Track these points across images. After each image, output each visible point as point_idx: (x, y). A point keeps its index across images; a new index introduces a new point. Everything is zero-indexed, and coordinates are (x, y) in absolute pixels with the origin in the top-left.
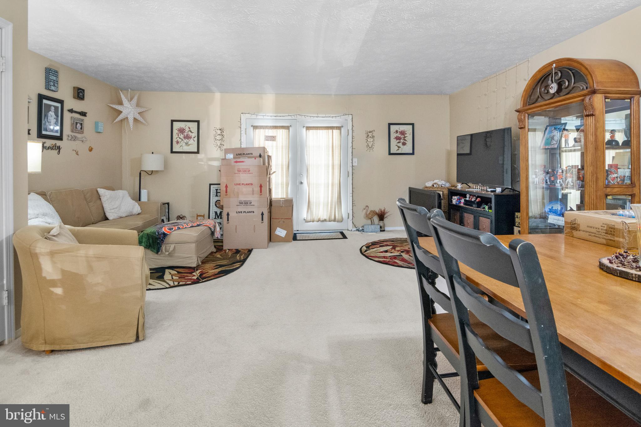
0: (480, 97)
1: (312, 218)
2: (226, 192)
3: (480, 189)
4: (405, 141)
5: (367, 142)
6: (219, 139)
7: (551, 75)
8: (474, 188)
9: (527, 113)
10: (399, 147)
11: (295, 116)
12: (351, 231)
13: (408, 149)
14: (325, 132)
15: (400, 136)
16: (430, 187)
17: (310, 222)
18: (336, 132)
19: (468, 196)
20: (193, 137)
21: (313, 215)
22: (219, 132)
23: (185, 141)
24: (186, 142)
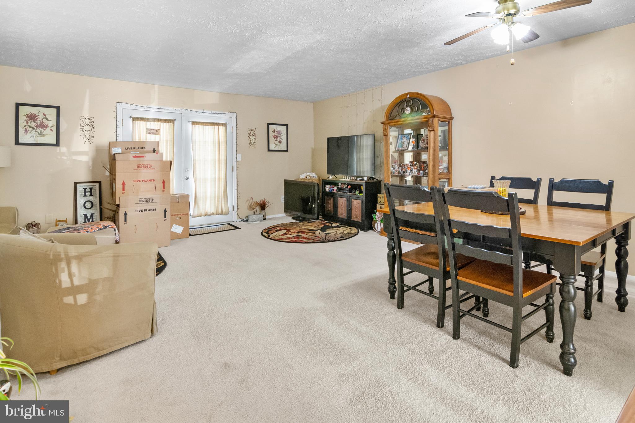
0: (342, 108)
1: (199, 213)
2: (124, 190)
3: (348, 179)
4: (281, 140)
5: (250, 139)
6: (87, 130)
7: (406, 101)
8: (344, 178)
9: (389, 125)
10: (276, 145)
11: (180, 110)
12: (237, 222)
13: (283, 146)
14: (211, 127)
15: (276, 134)
16: (304, 179)
17: (197, 217)
18: (222, 128)
19: (340, 184)
20: (50, 125)
21: (200, 209)
22: (88, 122)
23: (38, 130)
24: (40, 132)
